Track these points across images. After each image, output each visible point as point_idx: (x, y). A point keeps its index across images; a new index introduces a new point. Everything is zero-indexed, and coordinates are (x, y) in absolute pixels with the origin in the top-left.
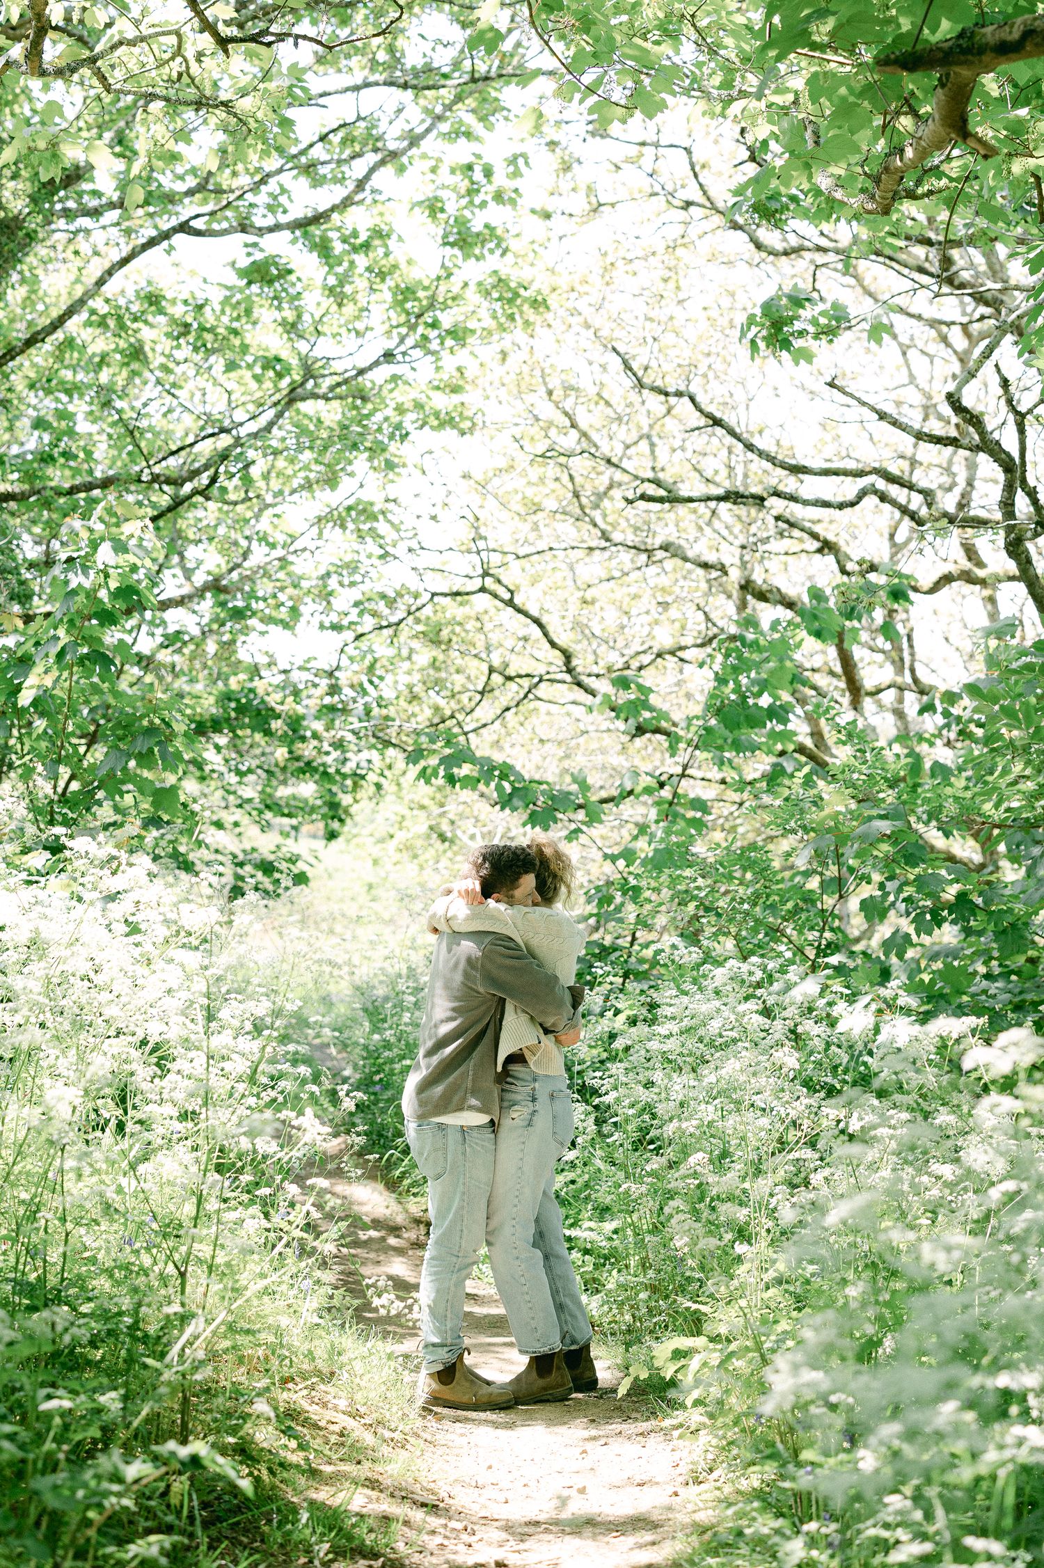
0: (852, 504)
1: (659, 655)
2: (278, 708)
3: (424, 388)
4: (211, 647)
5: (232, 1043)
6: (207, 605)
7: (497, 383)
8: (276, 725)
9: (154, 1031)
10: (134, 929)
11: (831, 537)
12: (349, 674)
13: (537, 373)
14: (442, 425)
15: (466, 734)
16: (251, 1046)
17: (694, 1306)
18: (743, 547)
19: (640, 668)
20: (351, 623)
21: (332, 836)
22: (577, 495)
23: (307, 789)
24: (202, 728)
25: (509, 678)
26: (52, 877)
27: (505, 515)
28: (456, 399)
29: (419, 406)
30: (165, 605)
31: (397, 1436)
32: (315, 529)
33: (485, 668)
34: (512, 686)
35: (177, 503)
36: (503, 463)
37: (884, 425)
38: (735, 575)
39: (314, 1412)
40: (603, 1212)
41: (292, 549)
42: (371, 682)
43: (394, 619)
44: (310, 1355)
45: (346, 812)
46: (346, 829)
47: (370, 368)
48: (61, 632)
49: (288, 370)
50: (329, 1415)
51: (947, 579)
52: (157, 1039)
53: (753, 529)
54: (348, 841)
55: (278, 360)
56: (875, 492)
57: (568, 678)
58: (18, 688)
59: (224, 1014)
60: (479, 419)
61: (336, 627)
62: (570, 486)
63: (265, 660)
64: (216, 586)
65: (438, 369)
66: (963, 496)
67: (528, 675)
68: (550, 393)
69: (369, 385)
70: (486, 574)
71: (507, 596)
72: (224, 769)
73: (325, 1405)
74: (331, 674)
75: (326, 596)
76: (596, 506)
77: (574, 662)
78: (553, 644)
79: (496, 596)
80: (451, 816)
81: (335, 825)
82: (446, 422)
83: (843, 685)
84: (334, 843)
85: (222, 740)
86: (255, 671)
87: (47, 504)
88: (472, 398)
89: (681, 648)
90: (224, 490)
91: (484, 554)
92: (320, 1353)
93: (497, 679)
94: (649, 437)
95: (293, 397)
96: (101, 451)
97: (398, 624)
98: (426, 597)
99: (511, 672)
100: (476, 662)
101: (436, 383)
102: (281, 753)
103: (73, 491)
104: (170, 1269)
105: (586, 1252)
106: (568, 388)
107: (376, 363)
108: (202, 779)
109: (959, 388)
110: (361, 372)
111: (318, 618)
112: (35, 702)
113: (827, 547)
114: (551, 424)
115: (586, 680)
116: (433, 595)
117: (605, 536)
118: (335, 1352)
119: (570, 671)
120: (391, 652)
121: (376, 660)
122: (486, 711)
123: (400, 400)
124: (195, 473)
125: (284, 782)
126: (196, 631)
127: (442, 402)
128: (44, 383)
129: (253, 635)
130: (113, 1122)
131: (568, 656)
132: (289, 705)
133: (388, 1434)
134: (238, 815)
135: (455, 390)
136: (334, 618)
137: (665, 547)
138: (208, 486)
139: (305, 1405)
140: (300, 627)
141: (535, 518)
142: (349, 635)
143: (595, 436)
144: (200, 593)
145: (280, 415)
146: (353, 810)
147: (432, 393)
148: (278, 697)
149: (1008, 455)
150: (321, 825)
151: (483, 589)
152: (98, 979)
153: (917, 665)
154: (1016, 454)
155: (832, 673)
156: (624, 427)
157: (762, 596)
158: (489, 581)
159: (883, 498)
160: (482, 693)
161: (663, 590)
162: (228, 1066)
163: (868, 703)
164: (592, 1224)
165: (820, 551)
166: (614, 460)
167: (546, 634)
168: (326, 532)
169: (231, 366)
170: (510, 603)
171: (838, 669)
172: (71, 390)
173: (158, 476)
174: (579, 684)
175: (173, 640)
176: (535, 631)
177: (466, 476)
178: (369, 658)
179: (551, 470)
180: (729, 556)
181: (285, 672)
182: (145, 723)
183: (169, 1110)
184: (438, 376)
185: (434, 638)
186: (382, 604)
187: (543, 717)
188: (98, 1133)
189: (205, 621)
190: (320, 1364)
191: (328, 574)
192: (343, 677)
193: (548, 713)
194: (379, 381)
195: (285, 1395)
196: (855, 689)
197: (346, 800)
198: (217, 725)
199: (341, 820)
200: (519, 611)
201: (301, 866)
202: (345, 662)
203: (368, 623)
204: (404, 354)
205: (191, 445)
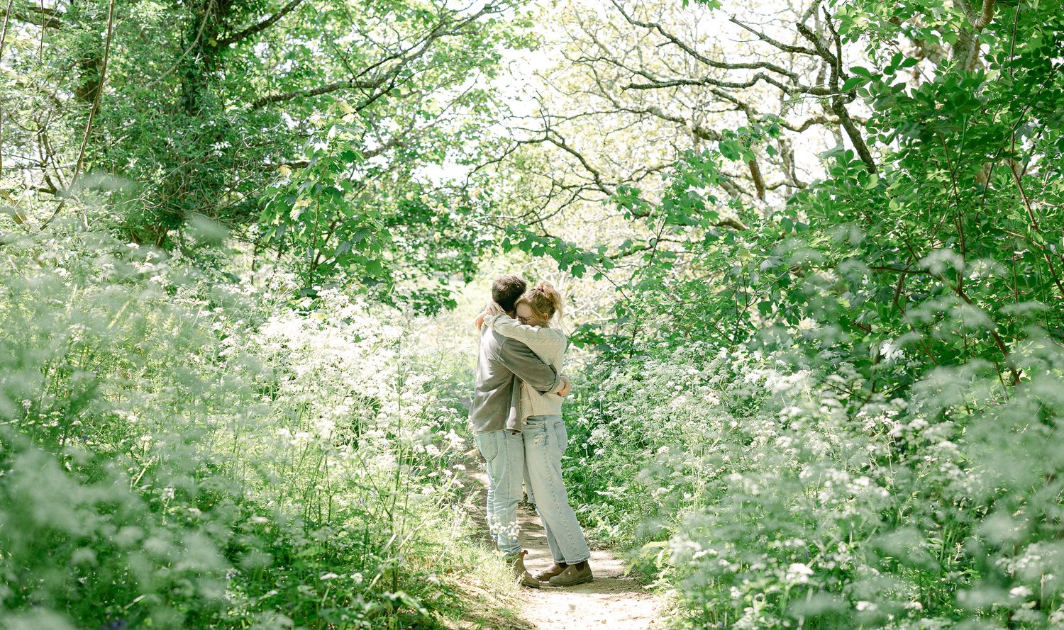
0: (751, 85)
1: (648, 172)
2: (434, 210)
3: (509, 24)
4: (395, 175)
5: (412, 396)
6: (392, 152)
7: (551, 20)
8: (434, 219)
9: (370, 393)
10: (358, 339)
11: (743, 101)
12: (474, 188)
13: (574, 13)
14: (520, 46)
15: (540, 221)
16: (422, 397)
17: (663, 527)
18: (694, 109)
19: (638, 180)
20: (474, 160)
21: (468, 280)
22: (598, 83)
23: (454, 253)
24: (391, 222)
25: (564, 188)
26: (313, 311)
27: (559, 95)
28: (528, 30)
29: (506, 35)
30: (368, 155)
31: (507, 598)
32: (451, 107)
33: (551, 181)
34: (567, 192)
35: (371, 100)
36: (556, 65)
37: (764, 43)
38: (690, 124)
39: (463, 586)
40: (618, 482)
41: (439, 119)
42: (486, 193)
43: (498, 157)
44: (461, 559)
45: (475, 266)
46: (476, 276)
47: (477, 16)
48: (312, 177)
49: (431, 17)
50: (472, 588)
51: (810, 122)
52: (371, 396)
53: (700, 97)
54: (478, 283)
55: (425, 12)
56: (764, 77)
57: (597, 187)
58: (290, 209)
59: (408, 382)
60: (541, 40)
61: (465, 163)
62: (594, 76)
63: (426, 182)
64: (395, 143)
65: (517, 13)
66: (820, 73)
67: (575, 186)
68: (582, 24)
69: (477, 25)
70: (548, 130)
71: (561, 141)
72: (405, 245)
73: (469, 584)
74: (463, 189)
75: (458, 145)
76: (611, 88)
77: (600, 177)
78: (588, 168)
79: (554, 142)
80: (535, 267)
81: (470, 274)
82: (523, 43)
83: (753, 184)
84: (470, 283)
85: (404, 229)
86: (420, 188)
87: (300, 102)
88: (537, 29)
89: (662, 167)
90: (398, 91)
91: (547, 119)
92: (467, 558)
93: (558, 188)
94: (638, 48)
95: (434, 35)
96: (327, 69)
97: (500, 160)
98: (515, 144)
99: (565, 184)
100: (546, 179)
101: (516, 22)
102: (437, 235)
103: (314, 93)
104: (385, 514)
105: (610, 503)
106: (592, 19)
107: (481, 13)
108: (394, 250)
109: (804, 21)
110: (473, 18)
111: (454, 158)
112: (300, 217)
113: (741, 106)
114: (583, 41)
115: (607, 187)
116: (519, 143)
117: (616, 105)
118: (474, 557)
119: (598, 183)
120: (496, 175)
121: (488, 180)
122: (553, 206)
123: (496, 32)
124: (382, 80)
125: (440, 251)
126: (386, 166)
127: (519, 32)
128: (296, 32)
129: (419, 168)
130: (352, 442)
131: (597, 175)
132: (441, 209)
133: (502, 597)
134: (416, 271)
135: (528, 25)
136: (464, 157)
137: (650, 110)
138: (389, 89)
139: (458, 583)
140: (445, 163)
141: (576, 95)
142: (473, 166)
143: (608, 47)
144: (388, 146)
145: (428, 45)
146: (479, 266)
147: (514, 28)
148: (434, 203)
149: (833, 56)
150: (462, 274)
151: (547, 138)
152: (341, 366)
153: (796, 171)
154: (836, 56)
155: (747, 178)
156: (625, 42)
157: (706, 137)
158: (550, 134)
159: (768, 80)
160: (550, 197)
161: (651, 133)
162: (411, 409)
163: (768, 195)
164: (613, 488)
165: (737, 109)
166: (619, 61)
167: (584, 163)
168: (458, 108)
169: (400, 19)
170: (563, 146)
171: (750, 174)
172: (310, 35)
173: (360, 83)
174: (603, 190)
175: (374, 172)
176: (578, 162)
177: (536, 73)
178: (485, 178)
179: (585, 68)
180: (686, 114)
181: (437, 189)
182: (360, 225)
183: (380, 433)
184: (518, 17)
185: (520, 165)
186: (491, 149)
187: (586, 209)
188: (345, 446)
189: (391, 160)
190: (466, 564)
191: (460, 132)
192: (472, 192)
193: (588, 206)
194: (484, 22)
195: (447, 578)
196: (760, 187)
197: (475, 260)
198: (400, 221)
199: (473, 272)
200: (568, 150)
201: (451, 297)
202: (471, 181)
203: (484, 159)
204: (496, 7)
205: (378, 64)
